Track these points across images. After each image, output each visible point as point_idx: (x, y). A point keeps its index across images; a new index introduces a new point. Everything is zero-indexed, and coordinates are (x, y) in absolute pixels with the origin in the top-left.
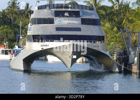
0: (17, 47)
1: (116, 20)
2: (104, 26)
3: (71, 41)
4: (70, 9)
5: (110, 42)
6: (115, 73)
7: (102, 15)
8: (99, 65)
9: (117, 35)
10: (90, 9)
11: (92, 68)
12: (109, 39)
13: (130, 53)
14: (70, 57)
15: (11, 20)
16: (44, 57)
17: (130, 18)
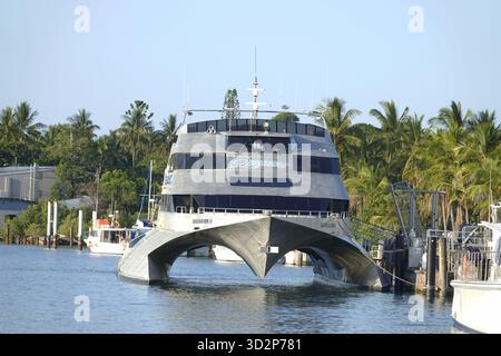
0: (140, 224)
1: (388, 160)
2: (356, 174)
3: (266, 212)
4: (266, 134)
5: (369, 214)
6: (373, 290)
7: (354, 148)
8: (336, 272)
9: (386, 198)
10: (316, 134)
11: (320, 279)
12: (366, 207)
13: (411, 244)
14: (262, 250)
15: (130, 157)
16: (208, 248)
17: (420, 157)
